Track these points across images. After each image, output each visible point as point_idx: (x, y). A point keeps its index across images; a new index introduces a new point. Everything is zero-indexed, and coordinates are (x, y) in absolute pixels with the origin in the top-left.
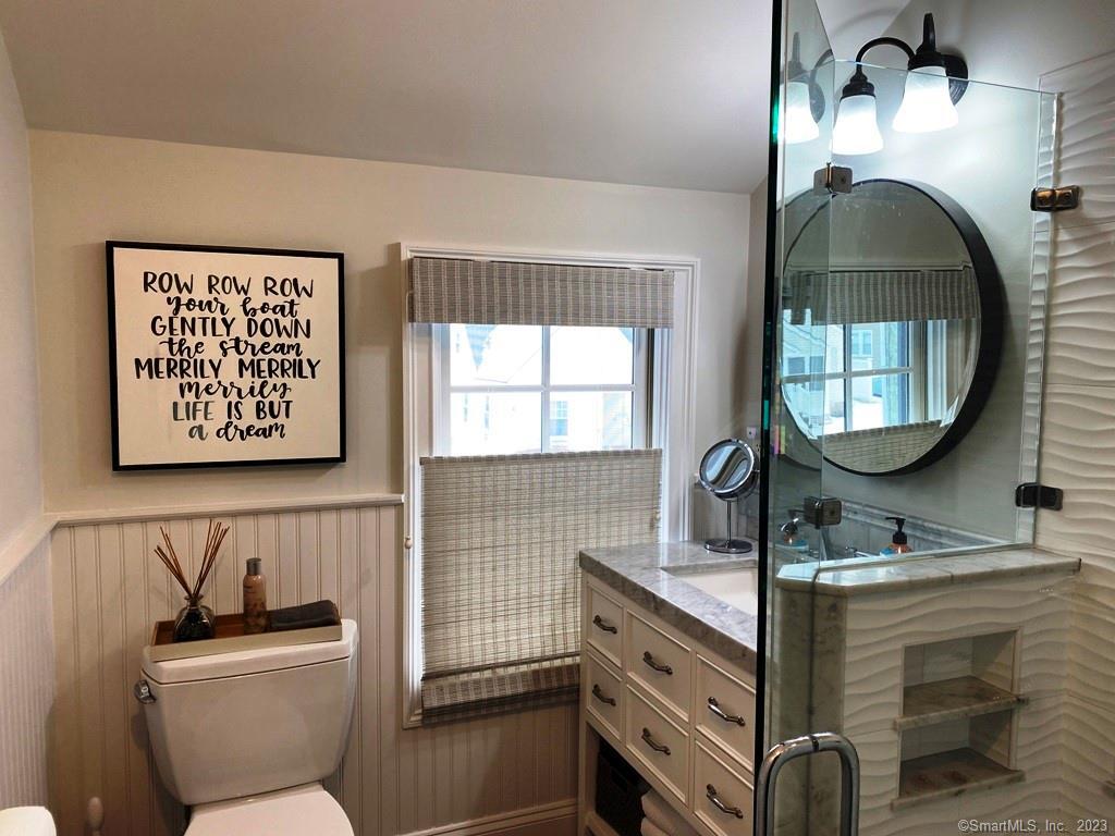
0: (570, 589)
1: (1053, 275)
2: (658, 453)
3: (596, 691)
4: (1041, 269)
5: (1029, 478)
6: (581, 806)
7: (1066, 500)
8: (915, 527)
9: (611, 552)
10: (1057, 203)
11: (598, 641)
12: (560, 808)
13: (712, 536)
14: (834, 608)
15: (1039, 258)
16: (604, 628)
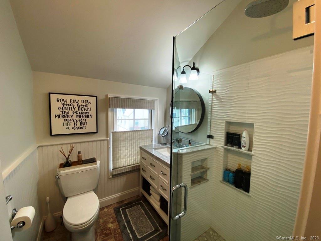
0: (138, 152)
1: (212, 103)
2: (153, 130)
3: (142, 169)
4: (210, 102)
5: (209, 134)
6: (140, 188)
7: (214, 137)
8: (192, 141)
9: (145, 146)
10: (213, 92)
11: (143, 161)
12: (137, 189)
13: (161, 143)
14: (181, 156)
15: (210, 101)
16: (144, 159)
